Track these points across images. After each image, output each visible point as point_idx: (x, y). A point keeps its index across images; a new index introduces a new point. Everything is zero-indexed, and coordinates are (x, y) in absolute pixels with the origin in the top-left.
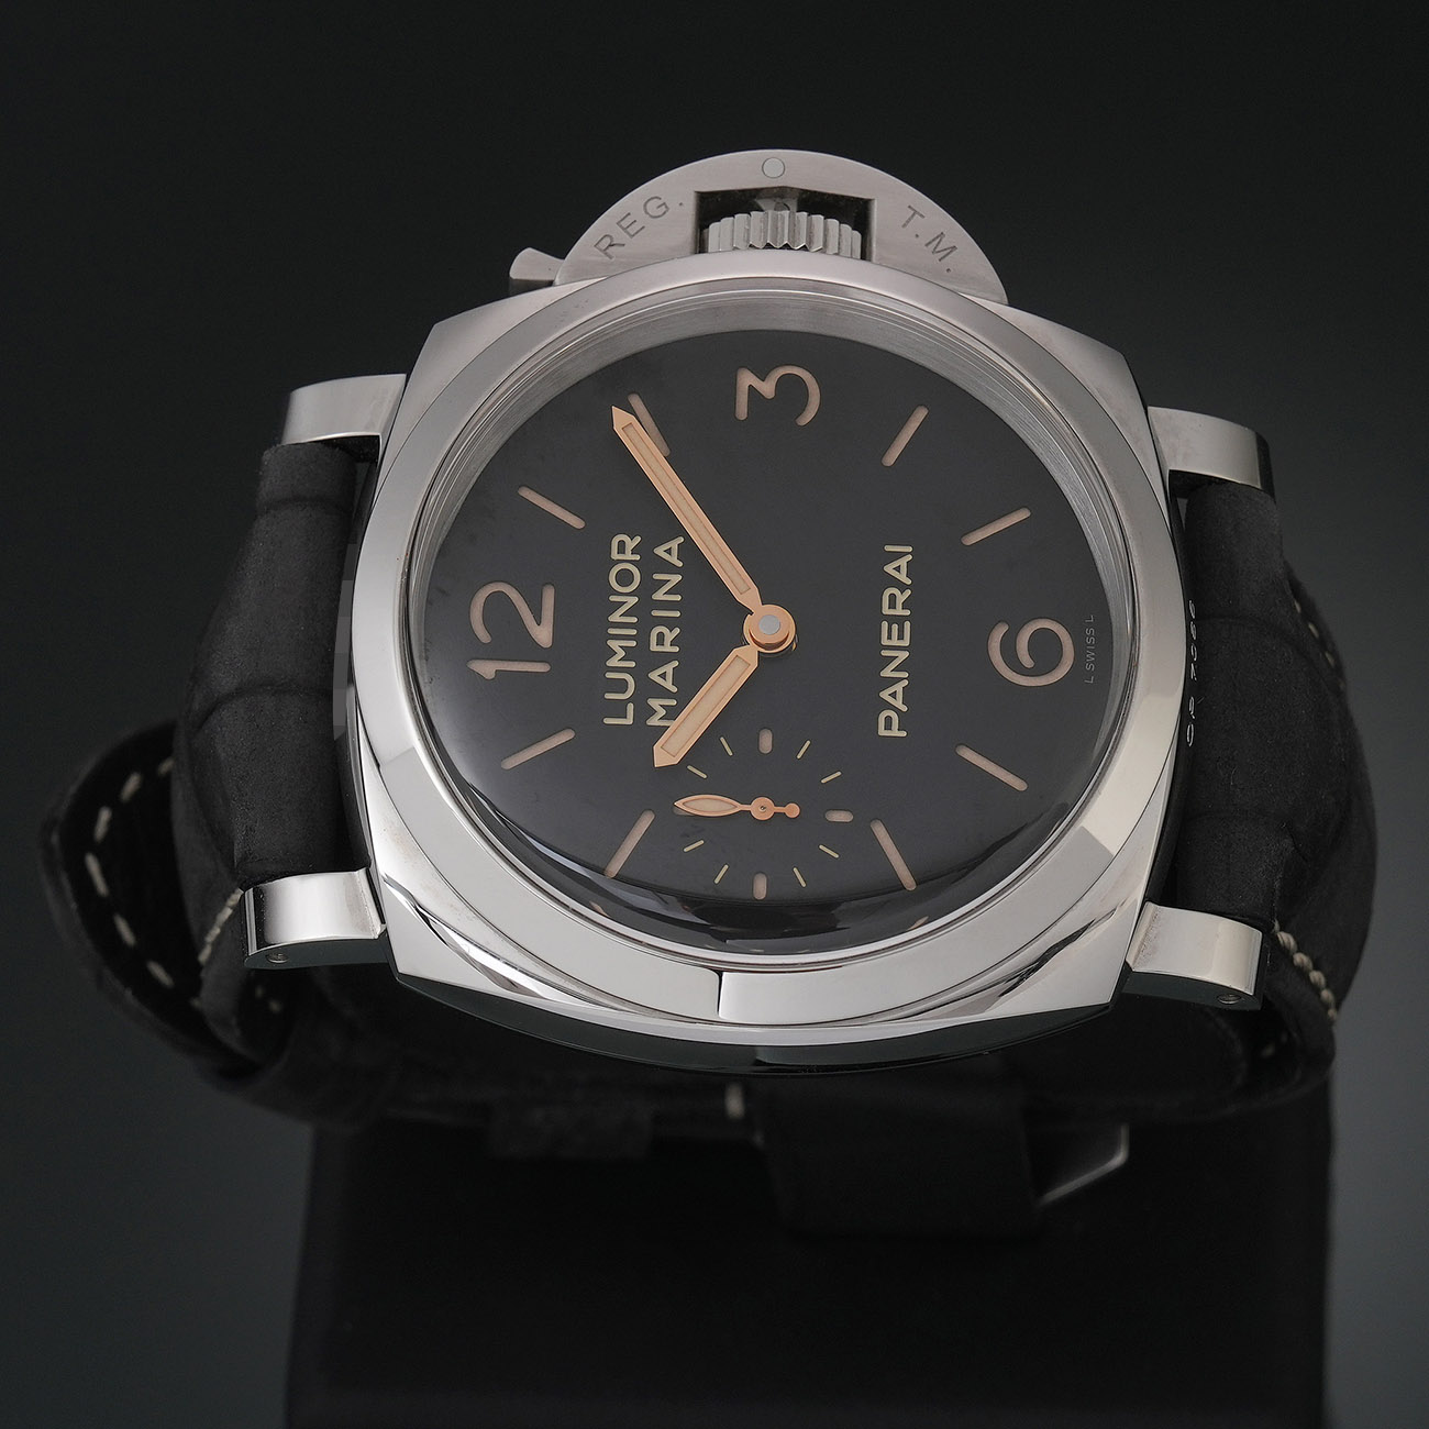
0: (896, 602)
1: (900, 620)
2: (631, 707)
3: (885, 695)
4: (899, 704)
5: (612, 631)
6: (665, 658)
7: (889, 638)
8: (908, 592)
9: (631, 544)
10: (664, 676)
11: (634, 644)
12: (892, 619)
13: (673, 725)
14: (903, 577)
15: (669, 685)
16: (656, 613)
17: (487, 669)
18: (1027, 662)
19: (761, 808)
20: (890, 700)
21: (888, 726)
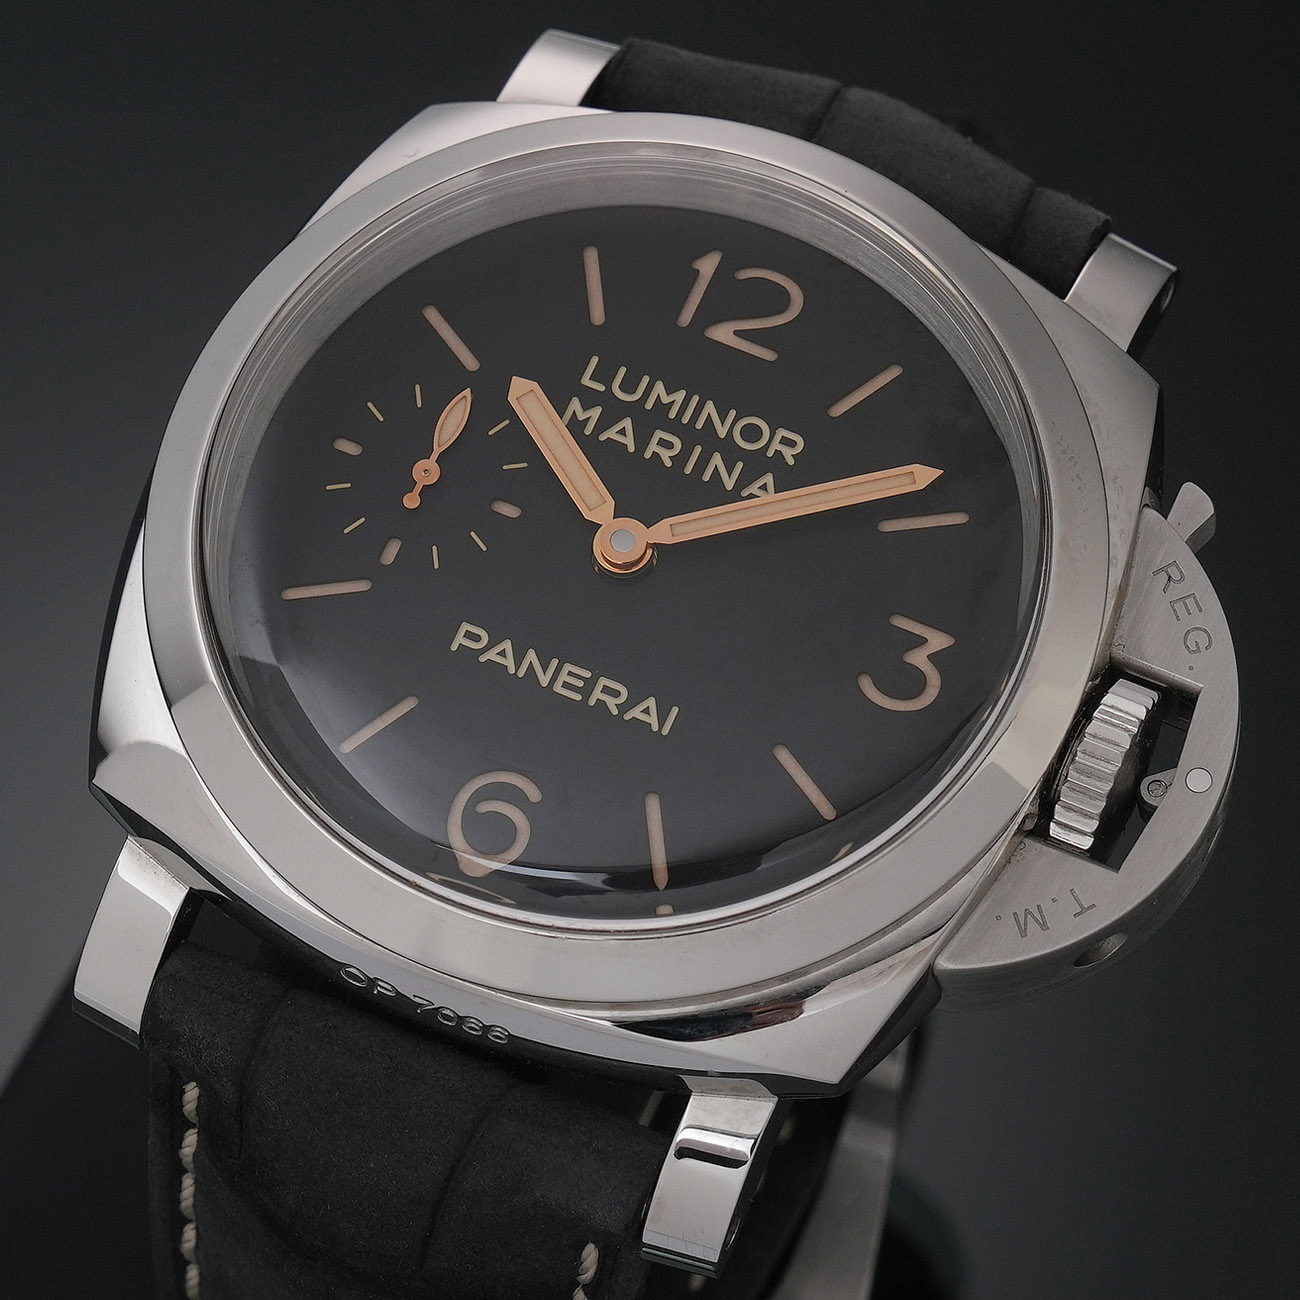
0: (611, 695)
1: (587, 691)
2: (601, 388)
3: (507, 645)
4: (492, 655)
5: (696, 399)
6: (642, 441)
7: (570, 674)
8: (615, 712)
9: (789, 454)
10: (623, 433)
11: (672, 415)
12: (590, 685)
13: (562, 425)
14: (636, 713)
15: (612, 433)
16: (698, 450)
17: (708, 266)
18: (485, 807)
19: (427, 471)
20: (498, 649)
21: (468, 635)
